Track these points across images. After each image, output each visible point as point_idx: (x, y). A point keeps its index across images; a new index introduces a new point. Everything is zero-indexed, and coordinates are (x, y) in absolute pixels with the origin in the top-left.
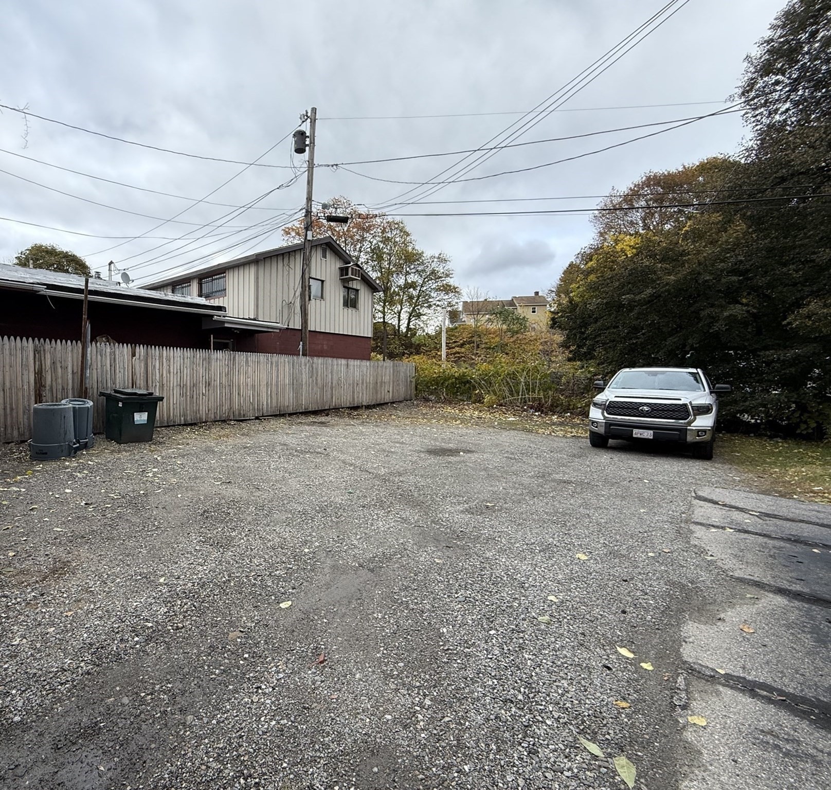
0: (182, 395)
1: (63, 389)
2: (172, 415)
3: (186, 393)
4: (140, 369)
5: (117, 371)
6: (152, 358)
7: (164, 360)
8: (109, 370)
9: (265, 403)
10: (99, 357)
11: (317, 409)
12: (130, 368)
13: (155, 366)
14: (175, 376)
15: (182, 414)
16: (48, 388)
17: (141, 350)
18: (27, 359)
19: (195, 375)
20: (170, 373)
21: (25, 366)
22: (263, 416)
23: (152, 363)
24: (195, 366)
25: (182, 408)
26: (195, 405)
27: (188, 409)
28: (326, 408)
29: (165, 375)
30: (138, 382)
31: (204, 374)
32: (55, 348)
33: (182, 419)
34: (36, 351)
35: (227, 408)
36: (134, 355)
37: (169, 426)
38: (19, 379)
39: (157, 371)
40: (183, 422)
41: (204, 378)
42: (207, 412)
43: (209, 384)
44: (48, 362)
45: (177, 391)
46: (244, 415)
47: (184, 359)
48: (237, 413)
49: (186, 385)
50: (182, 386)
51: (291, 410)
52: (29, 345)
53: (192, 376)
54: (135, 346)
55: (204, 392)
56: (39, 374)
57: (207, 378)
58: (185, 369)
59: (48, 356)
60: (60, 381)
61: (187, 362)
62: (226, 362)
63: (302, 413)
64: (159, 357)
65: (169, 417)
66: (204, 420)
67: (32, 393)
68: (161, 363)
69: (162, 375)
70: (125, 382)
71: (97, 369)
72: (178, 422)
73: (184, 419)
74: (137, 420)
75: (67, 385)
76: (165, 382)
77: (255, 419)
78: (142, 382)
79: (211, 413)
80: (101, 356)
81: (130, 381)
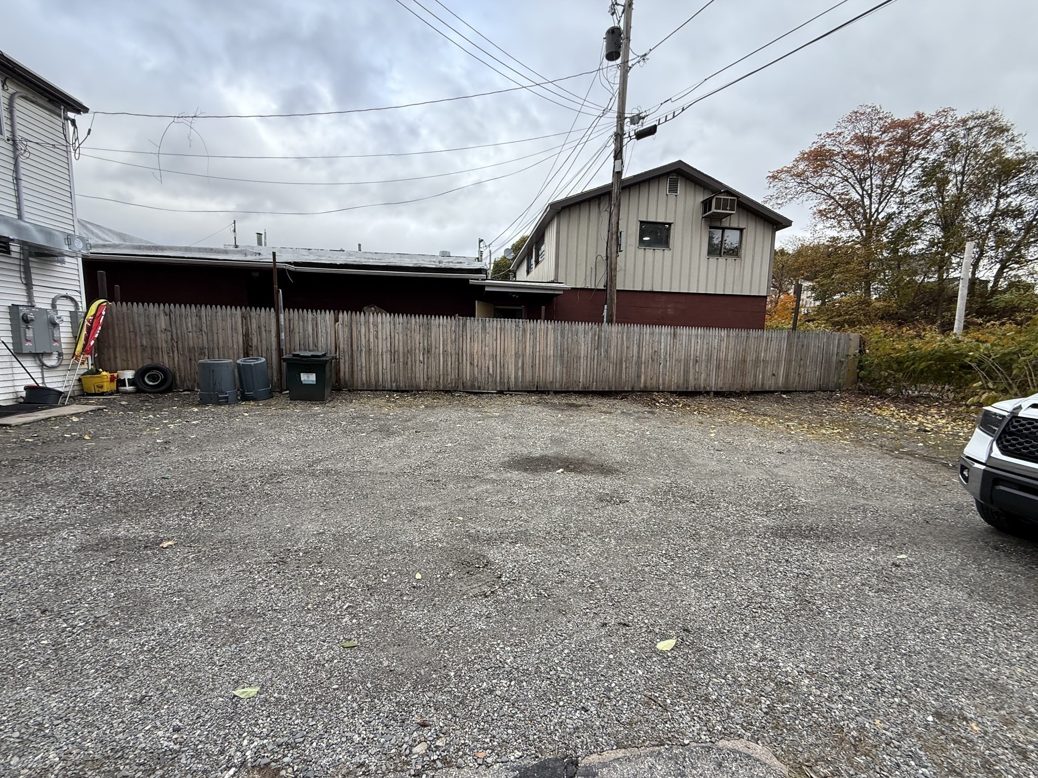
0: (393, 361)
1: (267, 349)
2: (381, 380)
3: (398, 359)
4: (343, 334)
5: (320, 335)
6: (357, 324)
7: (371, 326)
8: (311, 334)
9: (513, 376)
10: (301, 322)
11: (607, 389)
12: (333, 332)
13: (360, 332)
14: (384, 343)
15: (393, 380)
16: (254, 348)
17: (344, 316)
18: (236, 323)
19: (409, 341)
20: (377, 338)
21: (234, 329)
22: (509, 390)
23: (357, 329)
24: (409, 332)
25: (393, 373)
26: (409, 371)
27: (401, 375)
28: (626, 389)
29: (372, 340)
30: (342, 346)
31: (421, 341)
32: (260, 315)
33: (394, 384)
34: (243, 317)
35: (453, 377)
36: (337, 320)
37: (376, 390)
38: (230, 339)
39: (363, 337)
40: (394, 388)
41: (421, 344)
42: (426, 380)
43: (428, 352)
44: (254, 326)
45: (387, 357)
46: (479, 388)
47: (394, 325)
48: (469, 384)
49: (398, 351)
50: (393, 351)
51: (557, 387)
52: (238, 312)
53: (405, 343)
54: (339, 312)
55: (421, 359)
56: (247, 336)
57: (426, 345)
58: (397, 335)
59: (254, 321)
60: (264, 342)
61: (400, 328)
62: (453, 329)
63: (576, 392)
64: (365, 322)
65: (377, 382)
66: (422, 388)
67: (241, 351)
68: (367, 329)
69: (369, 340)
70: (327, 346)
71: (299, 333)
72: (388, 386)
73: (396, 386)
74: (305, 380)
75: (271, 346)
76: (372, 346)
77: (496, 393)
78: (346, 346)
79: (431, 382)
80: (303, 321)
81: (333, 345)
